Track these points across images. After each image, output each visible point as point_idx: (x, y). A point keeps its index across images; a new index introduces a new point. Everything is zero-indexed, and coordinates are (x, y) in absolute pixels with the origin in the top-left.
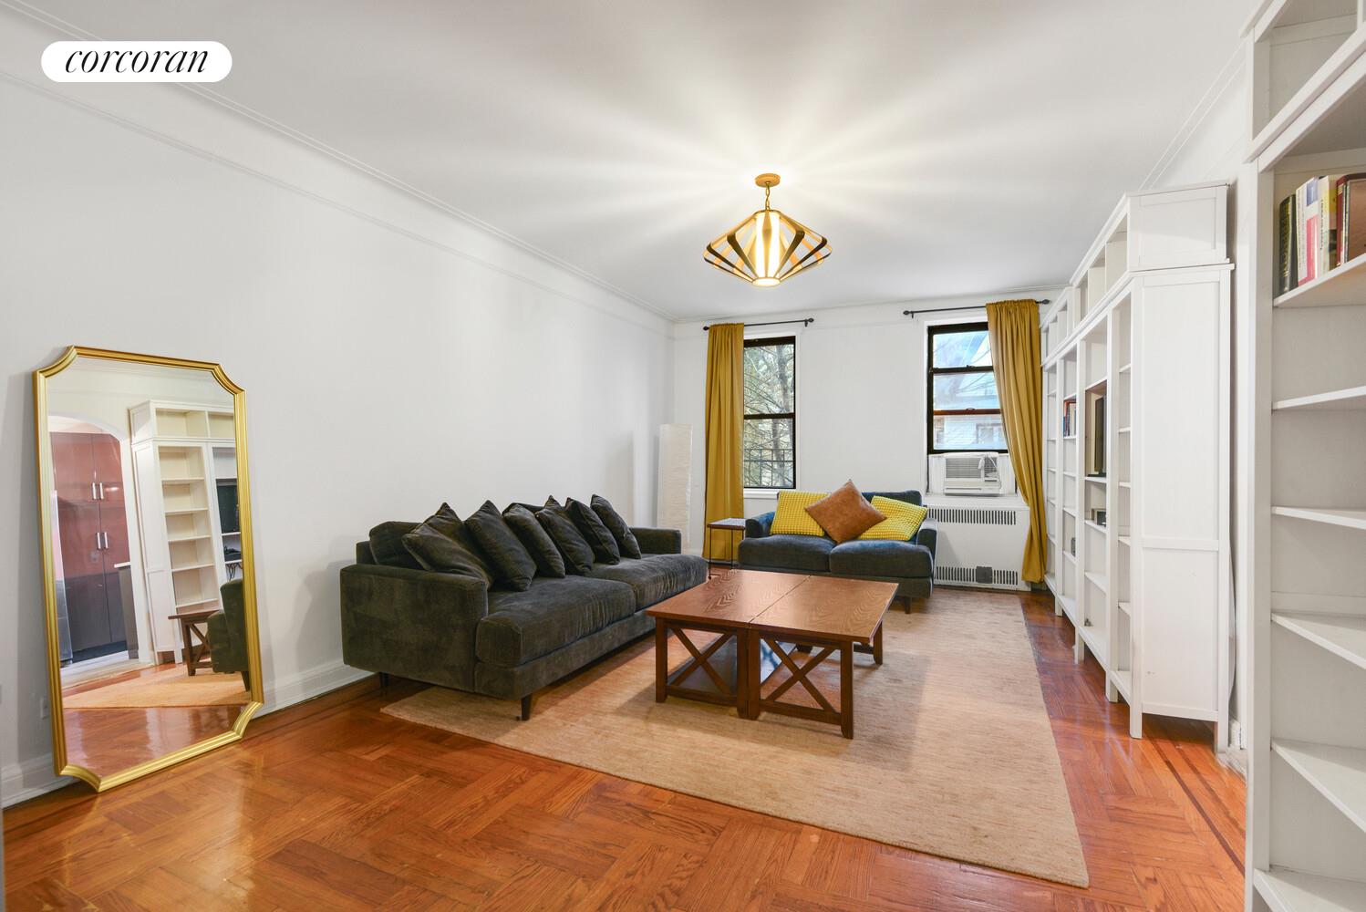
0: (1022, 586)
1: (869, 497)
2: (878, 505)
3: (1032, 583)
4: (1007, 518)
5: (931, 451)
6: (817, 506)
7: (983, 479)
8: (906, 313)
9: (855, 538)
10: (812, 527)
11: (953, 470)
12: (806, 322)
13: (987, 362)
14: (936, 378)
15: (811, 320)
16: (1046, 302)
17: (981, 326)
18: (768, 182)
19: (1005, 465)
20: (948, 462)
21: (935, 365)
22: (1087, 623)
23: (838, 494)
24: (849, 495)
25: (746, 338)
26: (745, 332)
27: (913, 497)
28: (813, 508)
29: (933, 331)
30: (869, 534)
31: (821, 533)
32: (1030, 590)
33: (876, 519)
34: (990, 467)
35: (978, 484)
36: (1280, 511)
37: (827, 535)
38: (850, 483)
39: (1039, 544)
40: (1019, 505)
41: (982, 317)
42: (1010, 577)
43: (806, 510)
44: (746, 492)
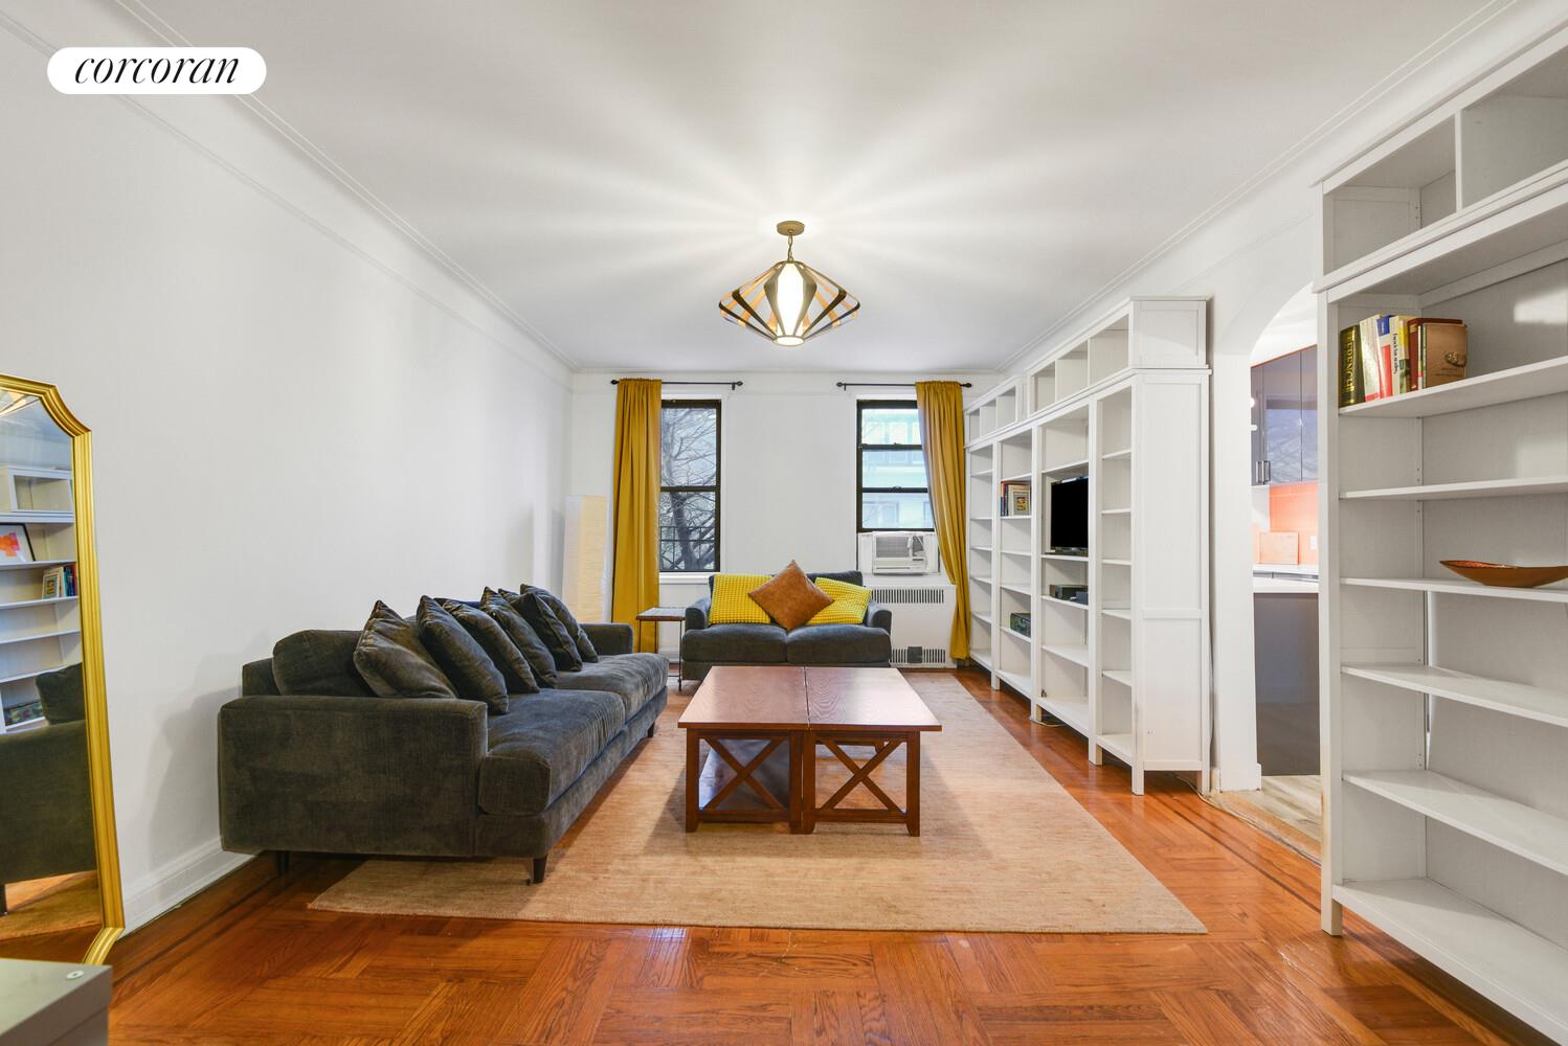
0: (949, 664)
1: (813, 578)
2: (823, 587)
3: (959, 660)
4: (935, 596)
5: (860, 529)
6: (762, 590)
7: (911, 558)
8: (839, 385)
9: (803, 624)
10: (757, 614)
11: (883, 549)
12: (734, 385)
13: (917, 441)
14: (865, 454)
15: (740, 384)
16: (969, 385)
17: (911, 404)
18: (790, 229)
19: (931, 543)
20: (879, 541)
21: (864, 441)
22: (1044, 694)
23: (783, 576)
24: (794, 578)
25: (664, 397)
26: (662, 391)
27: (855, 578)
28: (757, 592)
29: (861, 405)
30: (818, 618)
31: (768, 620)
32: (955, 666)
33: (823, 603)
34: (918, 546)
35: (905, 563)
36: (1350, 581)
37: (773, 621)
38: (793, 563)
39: (964, 620)
40: (943, 582)
41: (911, 395)
42: (938, 655)
43: (750, 595)
44: (663, 577)
